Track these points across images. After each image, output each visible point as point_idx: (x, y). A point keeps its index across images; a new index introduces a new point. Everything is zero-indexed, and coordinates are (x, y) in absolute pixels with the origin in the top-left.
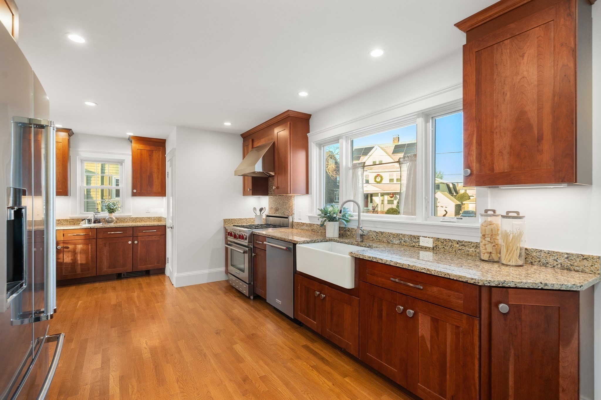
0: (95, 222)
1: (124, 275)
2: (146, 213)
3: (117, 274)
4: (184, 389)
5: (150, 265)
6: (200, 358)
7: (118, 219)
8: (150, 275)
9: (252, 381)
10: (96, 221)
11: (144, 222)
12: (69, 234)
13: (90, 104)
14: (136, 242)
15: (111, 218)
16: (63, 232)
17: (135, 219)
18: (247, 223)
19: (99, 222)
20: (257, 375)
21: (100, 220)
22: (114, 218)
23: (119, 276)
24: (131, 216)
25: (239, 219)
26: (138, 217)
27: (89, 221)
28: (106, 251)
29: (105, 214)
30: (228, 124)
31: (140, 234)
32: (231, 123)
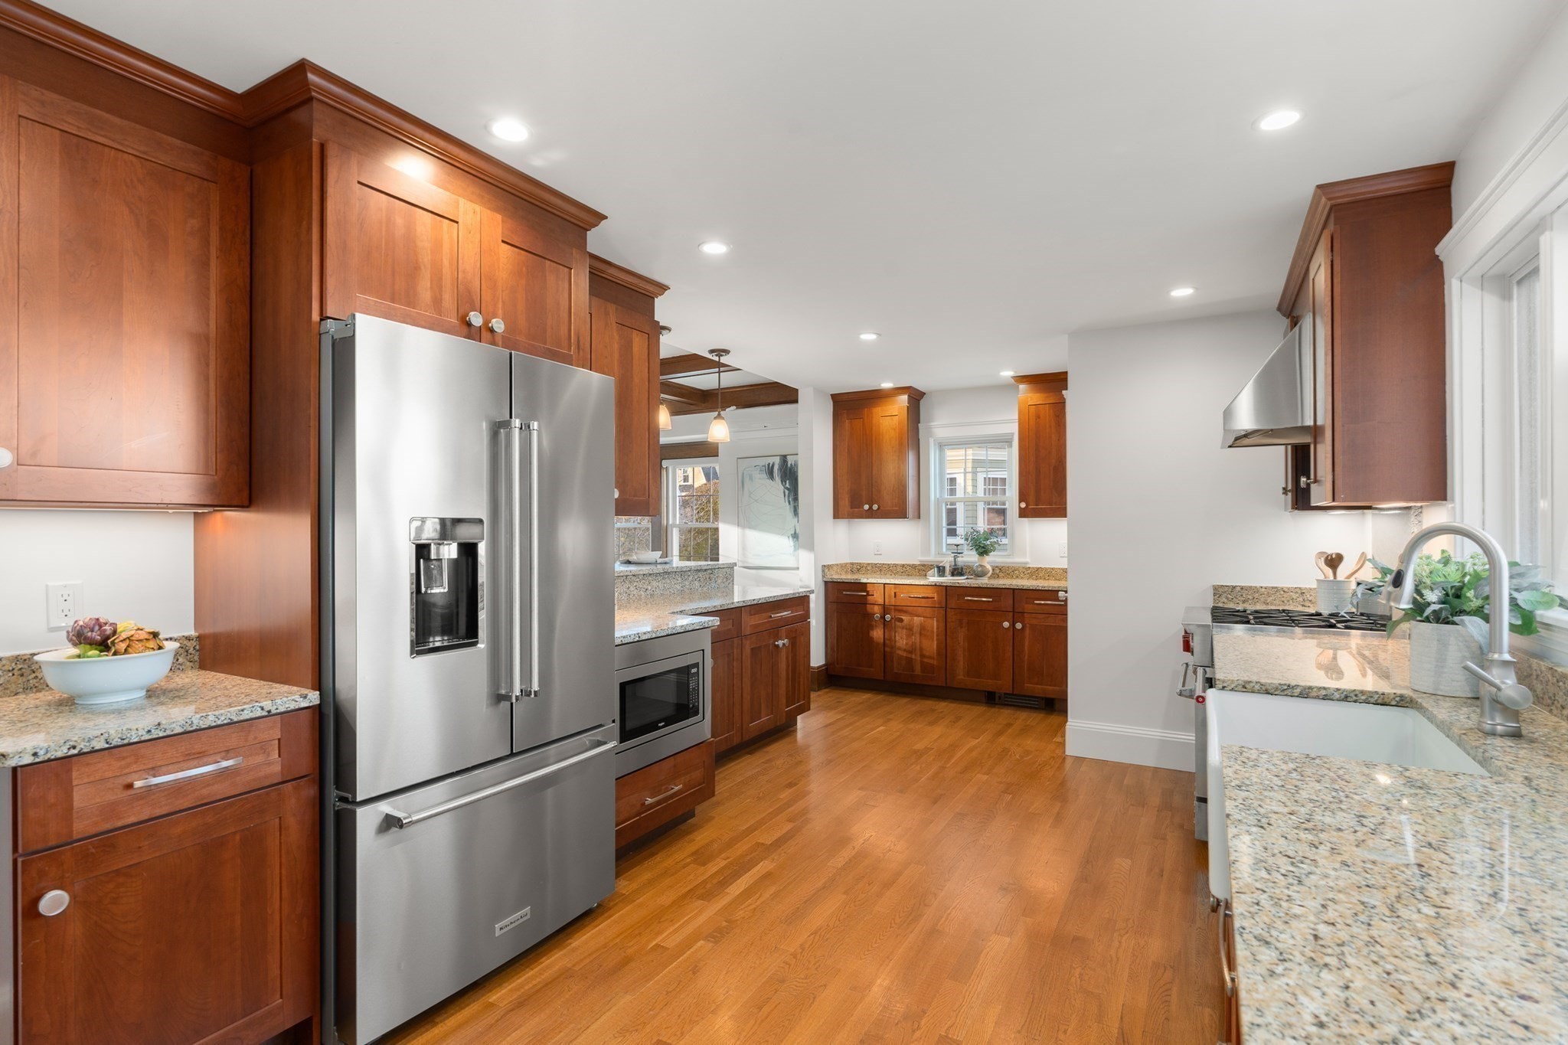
0: (953, 575)
1: (1000, 697)
2: (1061, 557)
3: (986, 691)
4: (801, 953)
5: (1050, 686)
6: (900, 918)
7: (1000, 571)
8: (1055, 711)
9: (918, 1028)
10: (957, 571)
11: (1056, 579)
12: (903, 593)
13: (868, 337)
14: (1019, 626)
15: (981, 566)
16: (895, 588)
17: (1035, 573)
18: (1307, 604)
19: (961, 574)
20: (945, 1028)
21: (962, 568)
22: (989, 568)
23: (991, 699)
24: (1027, 563)
25: (1273, 588)
26: (1043, 566)
27: (941, 571)
28: (962, 635)
29: (970, 557)
30: (1182, 292)
31: (1028, 607)
32: (1196, 289)
